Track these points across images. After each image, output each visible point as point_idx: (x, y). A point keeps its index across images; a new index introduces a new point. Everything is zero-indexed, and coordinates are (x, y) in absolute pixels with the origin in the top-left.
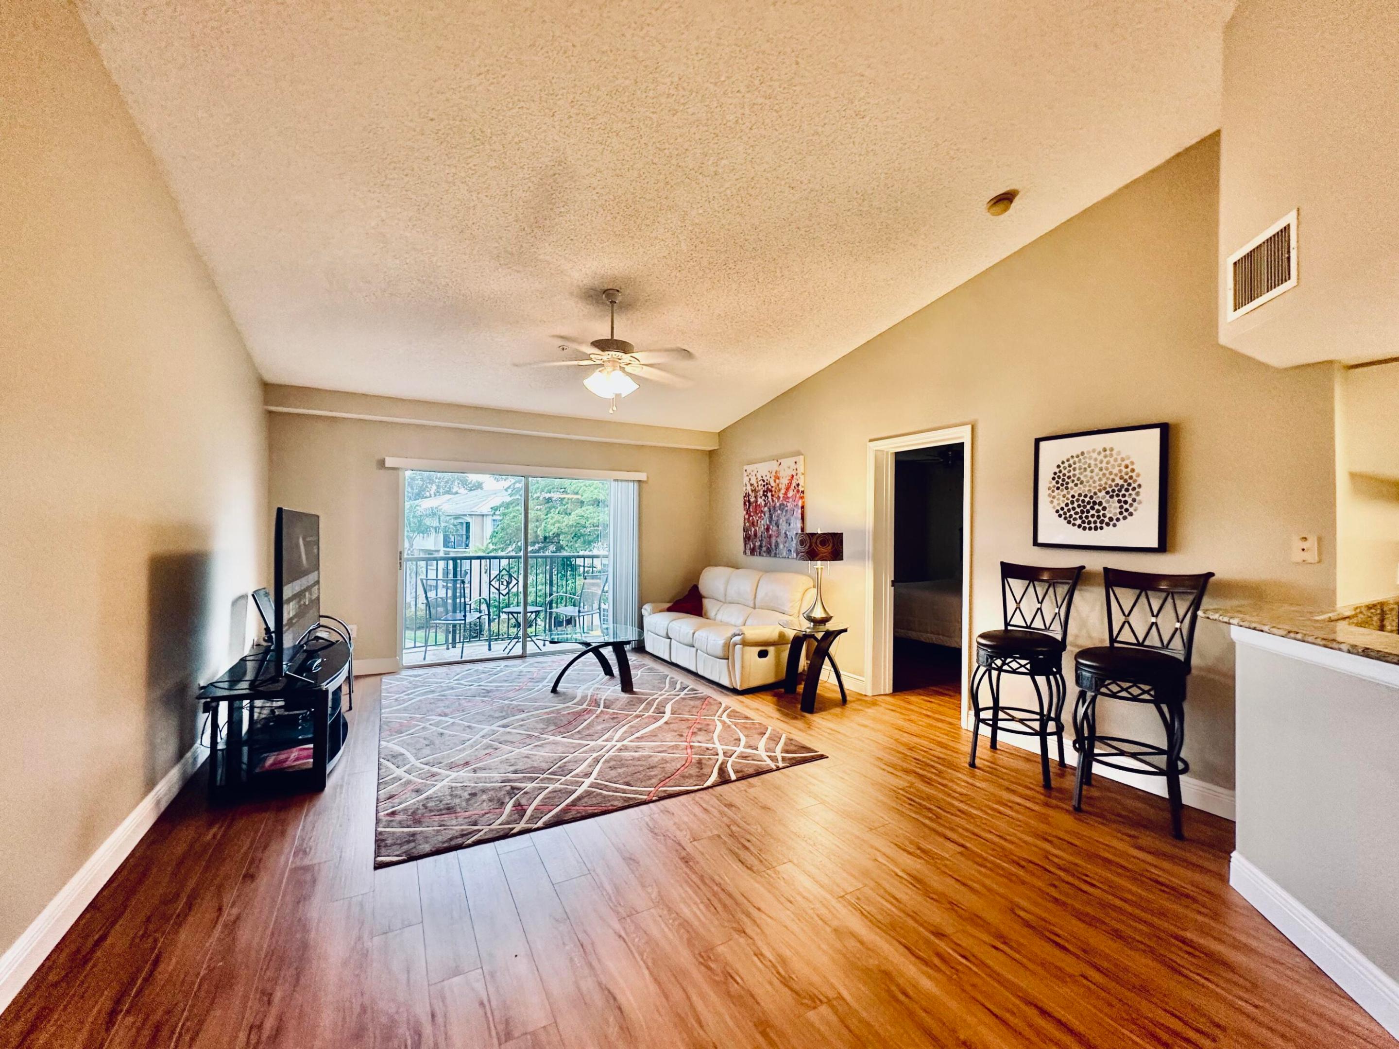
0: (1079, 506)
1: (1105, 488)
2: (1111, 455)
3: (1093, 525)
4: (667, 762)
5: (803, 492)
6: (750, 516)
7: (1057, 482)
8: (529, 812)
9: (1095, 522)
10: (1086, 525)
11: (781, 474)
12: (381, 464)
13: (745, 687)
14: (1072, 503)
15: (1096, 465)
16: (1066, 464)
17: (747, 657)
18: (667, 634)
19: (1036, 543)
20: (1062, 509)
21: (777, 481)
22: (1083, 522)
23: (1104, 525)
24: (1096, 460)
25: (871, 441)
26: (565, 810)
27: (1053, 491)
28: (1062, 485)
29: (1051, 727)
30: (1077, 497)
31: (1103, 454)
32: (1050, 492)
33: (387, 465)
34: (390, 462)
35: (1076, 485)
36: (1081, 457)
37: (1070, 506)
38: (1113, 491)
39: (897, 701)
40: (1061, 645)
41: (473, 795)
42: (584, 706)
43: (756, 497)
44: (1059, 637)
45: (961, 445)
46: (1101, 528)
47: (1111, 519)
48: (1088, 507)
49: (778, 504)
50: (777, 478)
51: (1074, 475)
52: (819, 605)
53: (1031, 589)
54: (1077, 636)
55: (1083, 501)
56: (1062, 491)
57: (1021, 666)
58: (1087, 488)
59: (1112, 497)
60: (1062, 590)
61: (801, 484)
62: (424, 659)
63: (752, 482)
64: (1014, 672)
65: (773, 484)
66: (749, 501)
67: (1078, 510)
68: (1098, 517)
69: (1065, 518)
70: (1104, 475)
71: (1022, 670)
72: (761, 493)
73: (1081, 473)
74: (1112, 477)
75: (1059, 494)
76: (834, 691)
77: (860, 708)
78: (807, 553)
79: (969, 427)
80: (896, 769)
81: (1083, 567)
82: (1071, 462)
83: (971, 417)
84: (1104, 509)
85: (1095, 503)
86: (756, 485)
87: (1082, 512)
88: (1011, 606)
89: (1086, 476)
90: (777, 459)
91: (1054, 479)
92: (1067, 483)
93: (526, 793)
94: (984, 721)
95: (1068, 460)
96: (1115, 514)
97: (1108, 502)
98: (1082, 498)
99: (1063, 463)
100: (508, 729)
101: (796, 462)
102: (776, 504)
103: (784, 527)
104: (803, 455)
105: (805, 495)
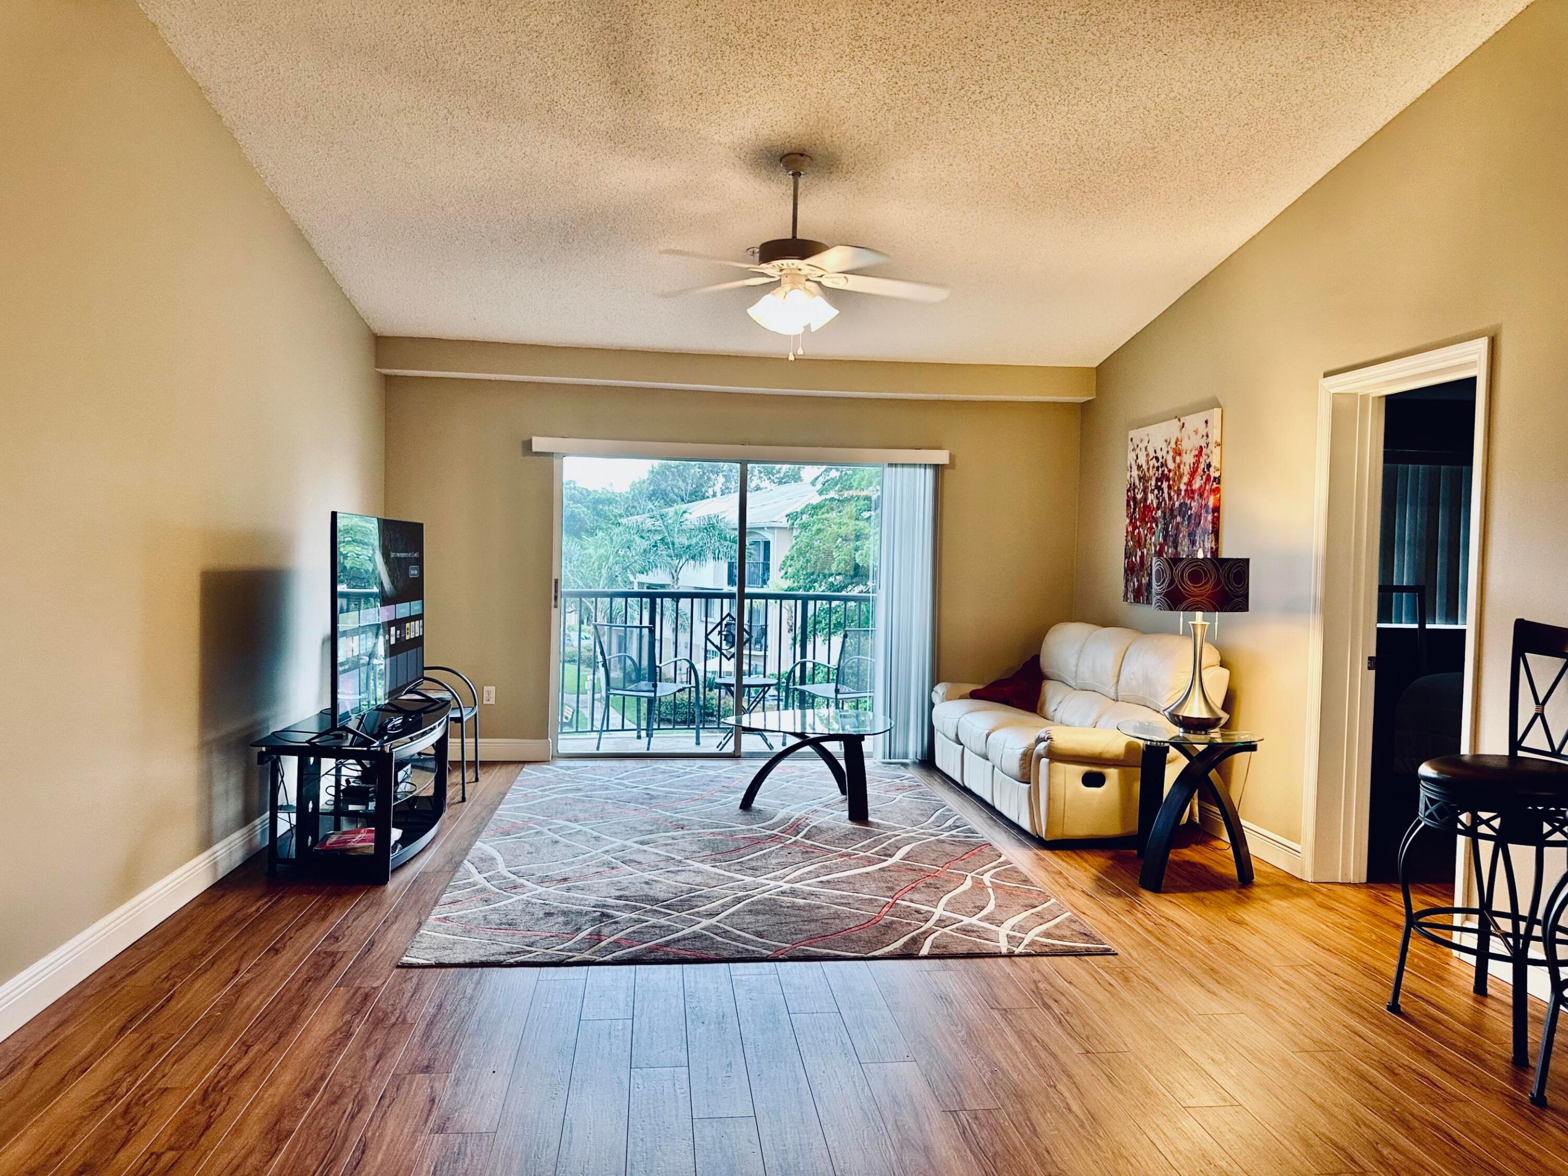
4: (839, 917)
5: (1218, 480)
6: (1135, 527)
8: (603, 944)
11: (1186, 445)
12: (528, 445)
13: (1058, 834)
17: (1058, 779)
18: (957, 735)
21: (1178, 459)
25: (1326, 375)
26: (651, 950)
33: (534, 449)
34: (539, 444)
41: (548, 914)
42: (775, 832)
43: (1145, 491)
45: (1472, 381)
49: (1177, 504)
50: (1178, 453)
52: (1196, 693)
61: (1215, 463)
62: (598, 748)
63: (1140, 461)
65: (1171, 465)
66: (1134, 498)
72: (1153, 483)
78: (1171, 597)
79: (1486, 342)
86: (1145, 467)
90: (1177, 416)
93: (616, 923)
100: (645, 847)
101: (1206, 422)
102: (1174, 504)
103: (1186, 549)
104: (1219, 406)
105: (1222, 486)
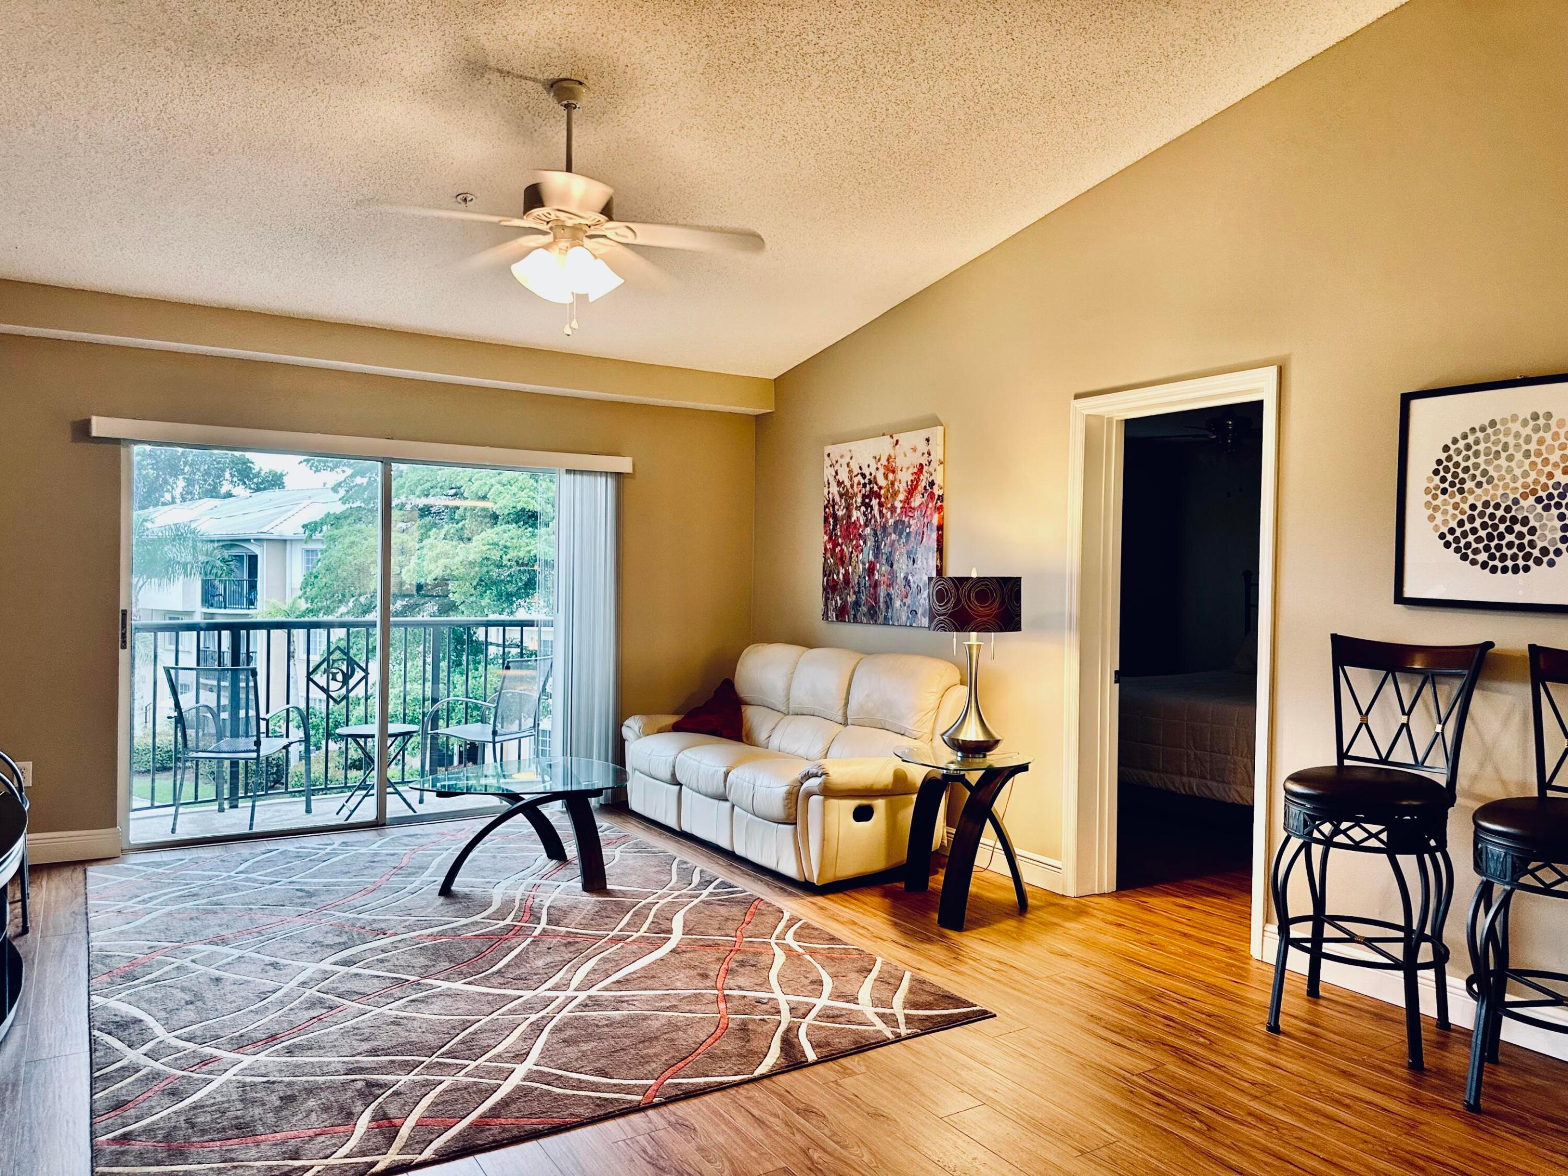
0: (1484, 526)
1: (1534, 492)
2: (1547, 427)
3: (1509, 563)
4: (677, 1028)
5: (941, 498)
6: (836, 544)
7: (1443, 480)
8: (405, 1132)
9: (1514, 558)
10: (1497, 563)
11: (900, 462)
12: (82, 430)
13: (830, 877)
14: (1472, 519)
15: (1517, 446)
16: (1461, 444)
17: (832, 817)
18: (673, 775)
19: (1400, 598)
20: (1452, 531)
21: (891, 476)
22: (1492, 557)
23: (1531, 563)
24: (1517, 435)
25: (1077, 397)
26: (478, 1126)
27: (1435, 497)
28: (1452, 485)
29: (1425, 952)
30: (1480, 508)
31: (1532, 423)
32: (1429, 497)
33: (95, 433)
34: (100, 426)
35: (1479, 485)
36: (1490, 431)
37: (1468, 527)
38: (1550, 496)
39: (1126, 906)
40: (1447, 795)
41: (288, 1100)
42: (508, 921)
43: (848, 507)
44: (1442, 780)
45: (1256, 407)
46: (1527, 569)
47: (1545, 551)
48: (1502, 528)
49: (891, 522)
50: (890, 469)
51: (1476, 466)
53: (1389, 688)
54: (1475, 778)
55: (1492, 516)
56: (1452, 496)
57: (1371, 835)
58: (1501, 492)
59: (1547, 508)
60: (1449, 690)
61: (938, 481)
62: (173, 831)
63: (840, 477)
64: (1356, 846)
65: (882, 481)
66: (834, 516)
67: (1482, 533)
68: (1521, 547)
69: (1457, 550)
70: (1533, 464)
71: (1373, 843)
72: (859, 500)
73: (1487, 462)
74: (1549, 469)
75: (1445, 502)
76: (1002, 888)
77: (1055, 920)
78: (951, 616)
79: (1273, 371)
80: (1129, 1038)
81: (1490, 645)
82: (1471, 440)
83: (1275, 352)
84: (1532, 531)
85: (1514, 520)
86: (847, 483)
87: (1490, 537)
88: (1351, 720)
89: (1498, 468)
90: (890, 432)
91: (1436, 472)
92: (1463, 481)
93: (396, 1093)
94: (1297, 943)
95: (1465, 437)
96: (1553, 541)
97: (1539, 518)
98: (1490, 510)
99: (1455, 441)
100: (354, 970)
101: (928, 440)
102: (887, 521)
103: (904, 567)
104: (942, 425)
105: (945, 504)
